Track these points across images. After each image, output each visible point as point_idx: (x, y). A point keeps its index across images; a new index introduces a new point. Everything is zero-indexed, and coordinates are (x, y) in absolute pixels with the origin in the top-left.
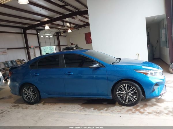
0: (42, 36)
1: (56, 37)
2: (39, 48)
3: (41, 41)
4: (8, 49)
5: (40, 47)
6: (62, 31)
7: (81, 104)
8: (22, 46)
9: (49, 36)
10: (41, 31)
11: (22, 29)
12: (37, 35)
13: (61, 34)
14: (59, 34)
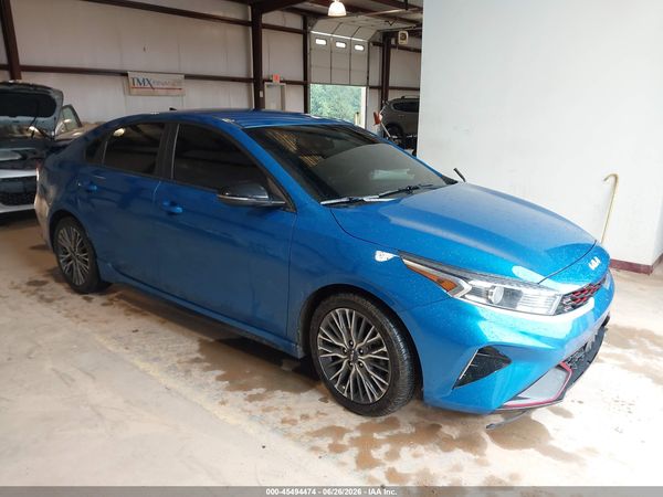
0: (323, 42)
1: (377, 52)
2: (301, 88)
3: (314, 60)
4: (188, 77)
5: (305, 84)
6: (404, 29)
7: (211, 340)
8: (240, 72)
9: (350, 44)
10: (321, 22)
11: (249, 8)
12: (302, 36)
13: (400, 41)
14: (393, 42)
